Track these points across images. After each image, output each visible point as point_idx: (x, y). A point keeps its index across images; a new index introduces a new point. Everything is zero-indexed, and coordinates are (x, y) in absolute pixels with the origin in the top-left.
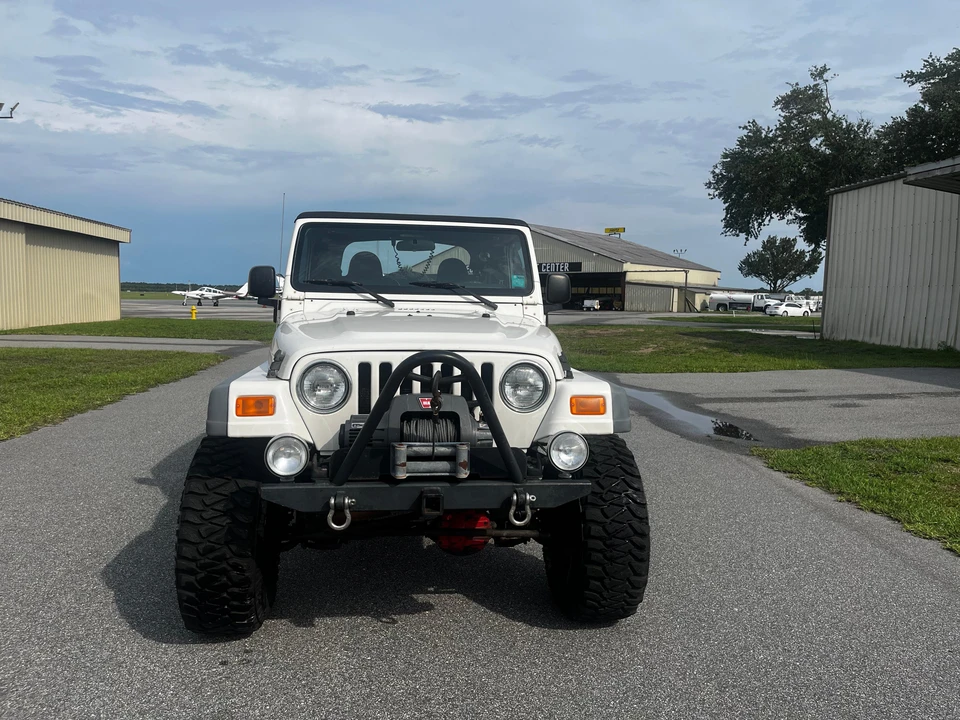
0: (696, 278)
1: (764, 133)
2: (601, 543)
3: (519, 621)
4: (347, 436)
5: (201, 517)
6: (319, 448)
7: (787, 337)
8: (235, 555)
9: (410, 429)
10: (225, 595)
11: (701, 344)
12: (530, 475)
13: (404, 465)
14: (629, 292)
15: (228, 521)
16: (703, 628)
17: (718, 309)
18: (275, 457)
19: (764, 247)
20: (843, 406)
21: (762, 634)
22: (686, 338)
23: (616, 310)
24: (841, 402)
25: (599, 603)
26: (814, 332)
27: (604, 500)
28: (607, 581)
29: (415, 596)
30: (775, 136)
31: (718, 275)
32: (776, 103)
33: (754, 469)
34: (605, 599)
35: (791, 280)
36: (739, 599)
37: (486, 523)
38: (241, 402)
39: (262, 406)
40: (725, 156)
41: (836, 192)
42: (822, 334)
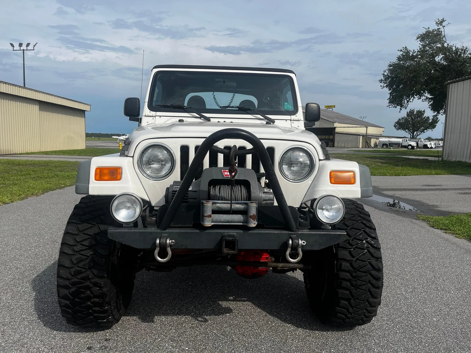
0: (371, 131)
1: (411, 53)
2: (349, 275)
3: (289, 324)
4: (170, 195)
5: (73, 249)
6: (153, 204)
7: (423, 159)
8: (95, 276)
9: (215, 191)
10: (89, 303)
11: (377, 162)
12: (301, 226)
13: (210, 216)
14: (337, 137)
15: (92, 253)
16: (416, 333)
17: (383, 147)
18: (118, 209)
19: (408, 115)
20: (464, 193)
21: (457, 338)
22: (369, 159)
23: (330, 147)
24: (463, 192)
25: (346, 315)
26: (439, 157)
27: (352, 245)
28: (352, 301)
29: (220, 303)
30: (417, 55)
31: (383, 129)
32: (418, 38)
33: (422, 227)
34: (350, 313)
35: (421, 132)
36: (435, 312)
37: (267, 258)
38: (98, 170)
39: (114, 174)
40: (390, 66)
41: (451, 83)
42: (442, 158)
